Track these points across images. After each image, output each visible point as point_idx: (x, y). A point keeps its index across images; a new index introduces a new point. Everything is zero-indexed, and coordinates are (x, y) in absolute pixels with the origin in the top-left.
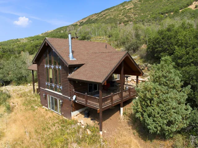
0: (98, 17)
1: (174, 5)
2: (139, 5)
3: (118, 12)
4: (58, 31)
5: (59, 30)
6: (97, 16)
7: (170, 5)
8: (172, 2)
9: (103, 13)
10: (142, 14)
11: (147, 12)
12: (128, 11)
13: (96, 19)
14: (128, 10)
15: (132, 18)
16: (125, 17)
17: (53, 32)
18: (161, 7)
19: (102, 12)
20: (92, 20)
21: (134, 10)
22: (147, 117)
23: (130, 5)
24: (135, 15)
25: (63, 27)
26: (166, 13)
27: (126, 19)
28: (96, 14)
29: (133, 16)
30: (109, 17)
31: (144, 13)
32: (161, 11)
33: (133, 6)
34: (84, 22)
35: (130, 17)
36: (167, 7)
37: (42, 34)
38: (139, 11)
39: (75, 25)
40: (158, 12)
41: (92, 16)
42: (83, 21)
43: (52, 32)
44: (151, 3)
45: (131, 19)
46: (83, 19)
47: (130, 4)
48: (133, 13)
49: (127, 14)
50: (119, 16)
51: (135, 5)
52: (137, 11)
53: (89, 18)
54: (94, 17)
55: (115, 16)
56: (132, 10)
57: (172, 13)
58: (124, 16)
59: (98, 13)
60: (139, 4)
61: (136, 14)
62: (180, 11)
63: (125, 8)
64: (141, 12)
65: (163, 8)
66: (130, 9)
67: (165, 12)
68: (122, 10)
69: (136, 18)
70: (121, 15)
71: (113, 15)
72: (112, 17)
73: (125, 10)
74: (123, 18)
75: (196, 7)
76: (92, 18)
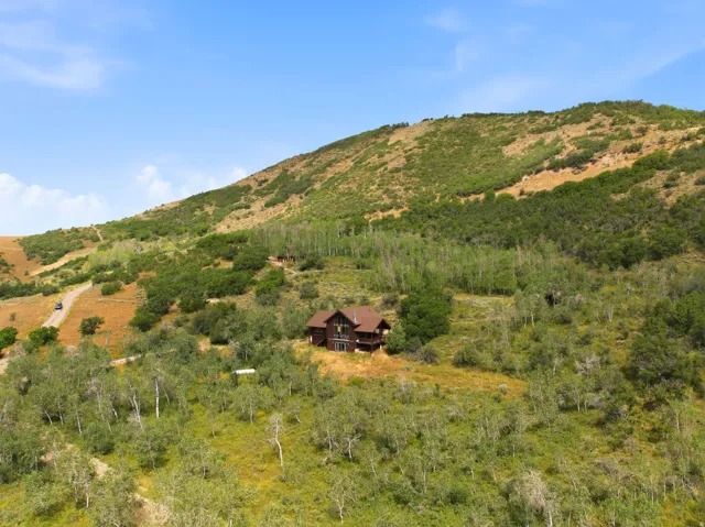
0: (312, 169)
2: (418, 161)
3: (368, 175)
4: (194, 205)
5: (197, 204)
6: (307, 165)
8: (489, 164)
9: (324, 159)
10: (424, 189)
11: (435, 182)
12: (392, 177)
13: (308, 179)
14: (391, 171)
15: (401, 198)
16: (384, 193)
17: (180, 207)
20: (293, 176)
21: (404, 174)
23: (397, 153)
24: (407, 189)
25: (208, 193)
27: (386, 200)
28: (303, 157)
29: (402, 192)
31: (427, 186)
32: (461, 188)
33: (403, 160)
34: (271, 180)
35: (395, 197)
36: (476, 176)
37: (146, 213)
38: (417, 180)
39: (244, 187)
40: (456, 188)
41: (293, 162)
42: (267, 176)
43: (176, 208)
44: (446, 154)
45: (399, 200)
46: (265, 170)
47: (397, 150)
48: (403, 185)
49: (390, 187)
50: (372, 187)
51: (408, 158)
52: (413, 179)
53: (283, 169)
55: (360, 186)
56: (401, 174)
57: (481, 197)
58: (381, 191)
59: (308, 154)
60: (418, 155)
61: (409, 189)
62: (497, 194)
63: (384, 164)
64: (421, 183)
66: (397, 170)
67: (471, 189)
68: (377, 168)
69: (409, 200)
70: (376, 186)
71: (355, 181)
72: (354, 188)
73: (386, 169)
74: (380, 198)
75: (522, 193)
76: (292, 170)
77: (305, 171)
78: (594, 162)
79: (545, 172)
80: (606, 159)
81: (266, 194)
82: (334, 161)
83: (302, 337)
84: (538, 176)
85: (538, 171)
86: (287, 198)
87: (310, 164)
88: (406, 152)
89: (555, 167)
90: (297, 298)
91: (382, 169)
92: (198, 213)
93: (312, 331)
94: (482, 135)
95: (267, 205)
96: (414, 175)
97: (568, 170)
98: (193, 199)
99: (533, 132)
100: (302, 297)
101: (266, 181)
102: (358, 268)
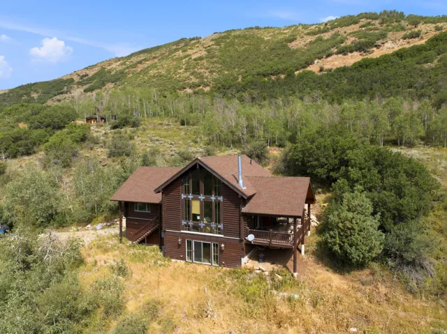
0: (124, 67)
1: (283, 60)
2: (217, 53)
3: (175, 63)
4: (21, 92)
5: (24, 92)
6: (121, 64)
7: (277, 59)
8: (280, 55)
9: (134, 59)
10: (226, 72)
11: (234, 68)
12: (197, 63)
13: (122, 72)
14: (195, 60)
15: (207, 78)
16: (192, 74)
17: (9, 93)
18: (261, 60)
19: (132, 55)
20: (109, 72)
21: (207, 61)
22: (348, 247)
23: (198, 49)
24: (211, 72)
25: (35, 84)
26: (272, 74)
27: (194, 80)
28: (119, 59)
29: (207, 74)
30: (155, 71)
31: (228, 70)
32: (261, 70)
33: (204, 53)
34: (90, 75)
35: (202, 77)
36: (271, 63)
38: (220, 66)
39: (68, 80)
41: (110, 62)
42: (88, 72)
43: (5, 94)
44: (239, 50)
45: (206, 80)
46: (87, 68)
47: (198, 47)
48: (207, 69)
49: (196, 70)
50: (180, 71)
51: (208, 51)
52: (215, 65)
53: (102, 67)
54: (114, 66)
55: (168, 71)
56: (204, 61)
57: (283, 76)
58: (188, 73)
59: (122, 58)
60: (216, 49)
61: (214, 71)
62: (296, 73)
63: (188, 56)
64: (223, 68)
65: (264, 63)
66: (201, 58)
67: (269, 72)
68: (182, 59)
69: (215, 80)
70: (183, 70)
71: (163, 68)
72: (163, 72)
73: (190, 59)
74: (188, 78)
75: (321, 70)
76: (109, 68)
77: (120, 68)
78: (378, 47)
79: (334, 56)
80: (389, 45)
81: (86, 84)
82: (143, 60)
83: (106, 219)
84: (329, 59)
85: (329, 56)
86: (104, 85)
87: (124, 64)
88: (206, 48)
89: (343, 52)
90: (104, 157)
91: (187, 59)
92: (25, 97)
93: (126, 208)
94: (266, 39)
95: (86, 91)
96: (216, 62)
97: (355, 53)
98: (21, 87)
99: (308, 34)
100: (111, 155)
101: (87, 75)
102: (183, 124)
